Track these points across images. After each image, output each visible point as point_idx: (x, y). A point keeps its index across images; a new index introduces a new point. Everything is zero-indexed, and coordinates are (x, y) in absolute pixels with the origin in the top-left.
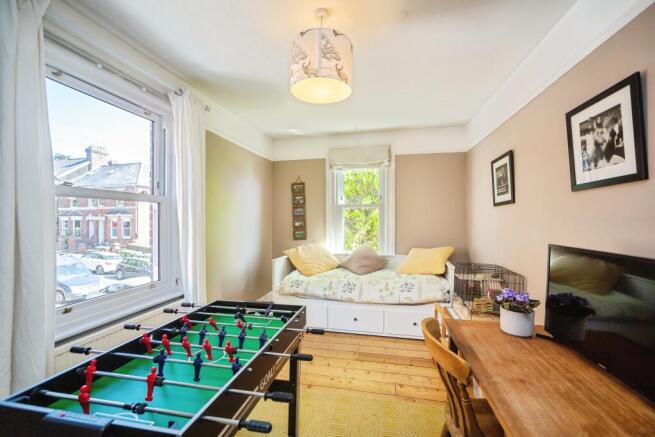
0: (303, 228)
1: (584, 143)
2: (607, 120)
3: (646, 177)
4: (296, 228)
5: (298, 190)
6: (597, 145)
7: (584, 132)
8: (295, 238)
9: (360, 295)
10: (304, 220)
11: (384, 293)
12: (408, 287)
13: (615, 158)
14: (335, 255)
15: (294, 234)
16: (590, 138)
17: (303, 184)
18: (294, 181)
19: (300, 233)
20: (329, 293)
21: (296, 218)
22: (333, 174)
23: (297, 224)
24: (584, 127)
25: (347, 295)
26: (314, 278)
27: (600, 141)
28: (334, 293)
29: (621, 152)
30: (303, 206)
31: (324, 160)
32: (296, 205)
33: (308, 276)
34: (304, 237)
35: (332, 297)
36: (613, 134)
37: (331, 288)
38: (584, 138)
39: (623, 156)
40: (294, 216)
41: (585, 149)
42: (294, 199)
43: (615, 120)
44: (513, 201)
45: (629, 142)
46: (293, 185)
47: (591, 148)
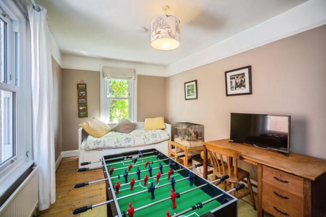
0: (85, 110)
1: (231, 82)
2: (240, 77)
3: (252, 94)
4: (80, 111)
5: (82, 88)
6: (236, 83)
7: (231, 79)
8: (80, 116)
9: (134, 142)
10: (86, 106)
11: (145, 140)
12: (154, 136)
13: (242, 88)
14: (109, 125)
15: (79, 114)
16: (233, 81)
17: (85, 84)
18: (78, 83)
19: (83, 113)
20: (118, 145)
21: (80, 104)
22: (104, 80)
23: (81, 108)
24: (232, 77)
25: (128, 144)
26: (103, 139)
27: (237, 82)
28: (121, 144)
29: (244, 86)
30: (85, 97)
31: (100, 72)
32: (80, 97)
33: (98, 137)
34: (86, 116)
35: (120, 146)
36: (242, 80)
37: (118, 142)
38: (231, 80)
39: (245, 87)
40: (79, 103)
41: (232, 84)
42: (78, 94)
43: (243, 77)
44: (197, 98)
45: (247, 83)
46: (78, 85)
47: (234, 84)
